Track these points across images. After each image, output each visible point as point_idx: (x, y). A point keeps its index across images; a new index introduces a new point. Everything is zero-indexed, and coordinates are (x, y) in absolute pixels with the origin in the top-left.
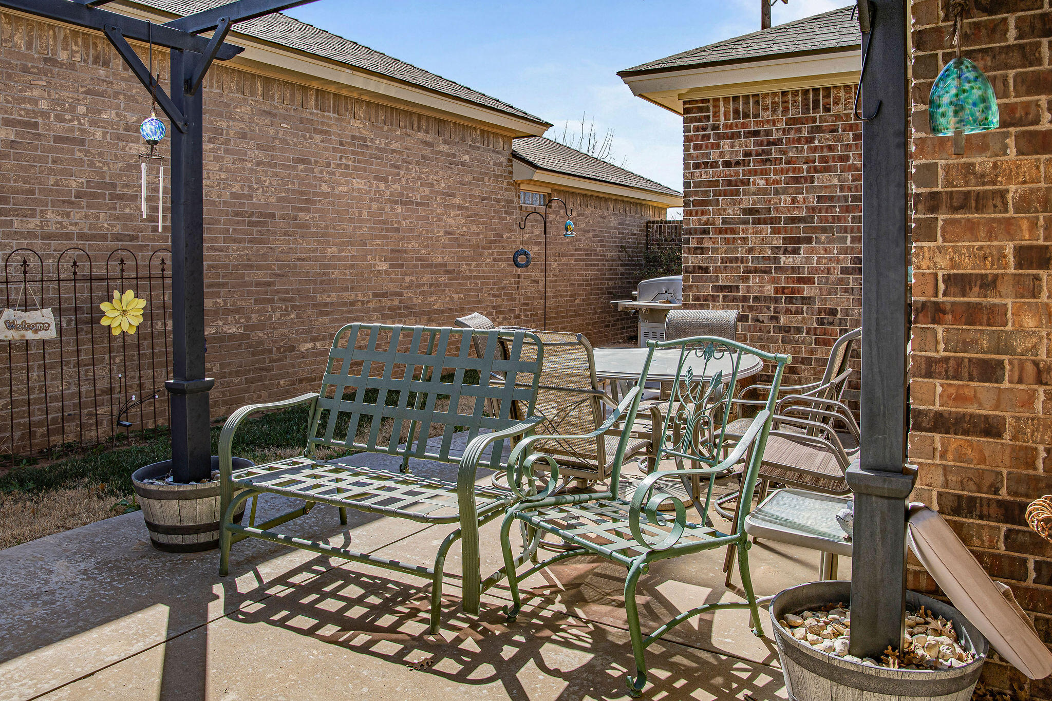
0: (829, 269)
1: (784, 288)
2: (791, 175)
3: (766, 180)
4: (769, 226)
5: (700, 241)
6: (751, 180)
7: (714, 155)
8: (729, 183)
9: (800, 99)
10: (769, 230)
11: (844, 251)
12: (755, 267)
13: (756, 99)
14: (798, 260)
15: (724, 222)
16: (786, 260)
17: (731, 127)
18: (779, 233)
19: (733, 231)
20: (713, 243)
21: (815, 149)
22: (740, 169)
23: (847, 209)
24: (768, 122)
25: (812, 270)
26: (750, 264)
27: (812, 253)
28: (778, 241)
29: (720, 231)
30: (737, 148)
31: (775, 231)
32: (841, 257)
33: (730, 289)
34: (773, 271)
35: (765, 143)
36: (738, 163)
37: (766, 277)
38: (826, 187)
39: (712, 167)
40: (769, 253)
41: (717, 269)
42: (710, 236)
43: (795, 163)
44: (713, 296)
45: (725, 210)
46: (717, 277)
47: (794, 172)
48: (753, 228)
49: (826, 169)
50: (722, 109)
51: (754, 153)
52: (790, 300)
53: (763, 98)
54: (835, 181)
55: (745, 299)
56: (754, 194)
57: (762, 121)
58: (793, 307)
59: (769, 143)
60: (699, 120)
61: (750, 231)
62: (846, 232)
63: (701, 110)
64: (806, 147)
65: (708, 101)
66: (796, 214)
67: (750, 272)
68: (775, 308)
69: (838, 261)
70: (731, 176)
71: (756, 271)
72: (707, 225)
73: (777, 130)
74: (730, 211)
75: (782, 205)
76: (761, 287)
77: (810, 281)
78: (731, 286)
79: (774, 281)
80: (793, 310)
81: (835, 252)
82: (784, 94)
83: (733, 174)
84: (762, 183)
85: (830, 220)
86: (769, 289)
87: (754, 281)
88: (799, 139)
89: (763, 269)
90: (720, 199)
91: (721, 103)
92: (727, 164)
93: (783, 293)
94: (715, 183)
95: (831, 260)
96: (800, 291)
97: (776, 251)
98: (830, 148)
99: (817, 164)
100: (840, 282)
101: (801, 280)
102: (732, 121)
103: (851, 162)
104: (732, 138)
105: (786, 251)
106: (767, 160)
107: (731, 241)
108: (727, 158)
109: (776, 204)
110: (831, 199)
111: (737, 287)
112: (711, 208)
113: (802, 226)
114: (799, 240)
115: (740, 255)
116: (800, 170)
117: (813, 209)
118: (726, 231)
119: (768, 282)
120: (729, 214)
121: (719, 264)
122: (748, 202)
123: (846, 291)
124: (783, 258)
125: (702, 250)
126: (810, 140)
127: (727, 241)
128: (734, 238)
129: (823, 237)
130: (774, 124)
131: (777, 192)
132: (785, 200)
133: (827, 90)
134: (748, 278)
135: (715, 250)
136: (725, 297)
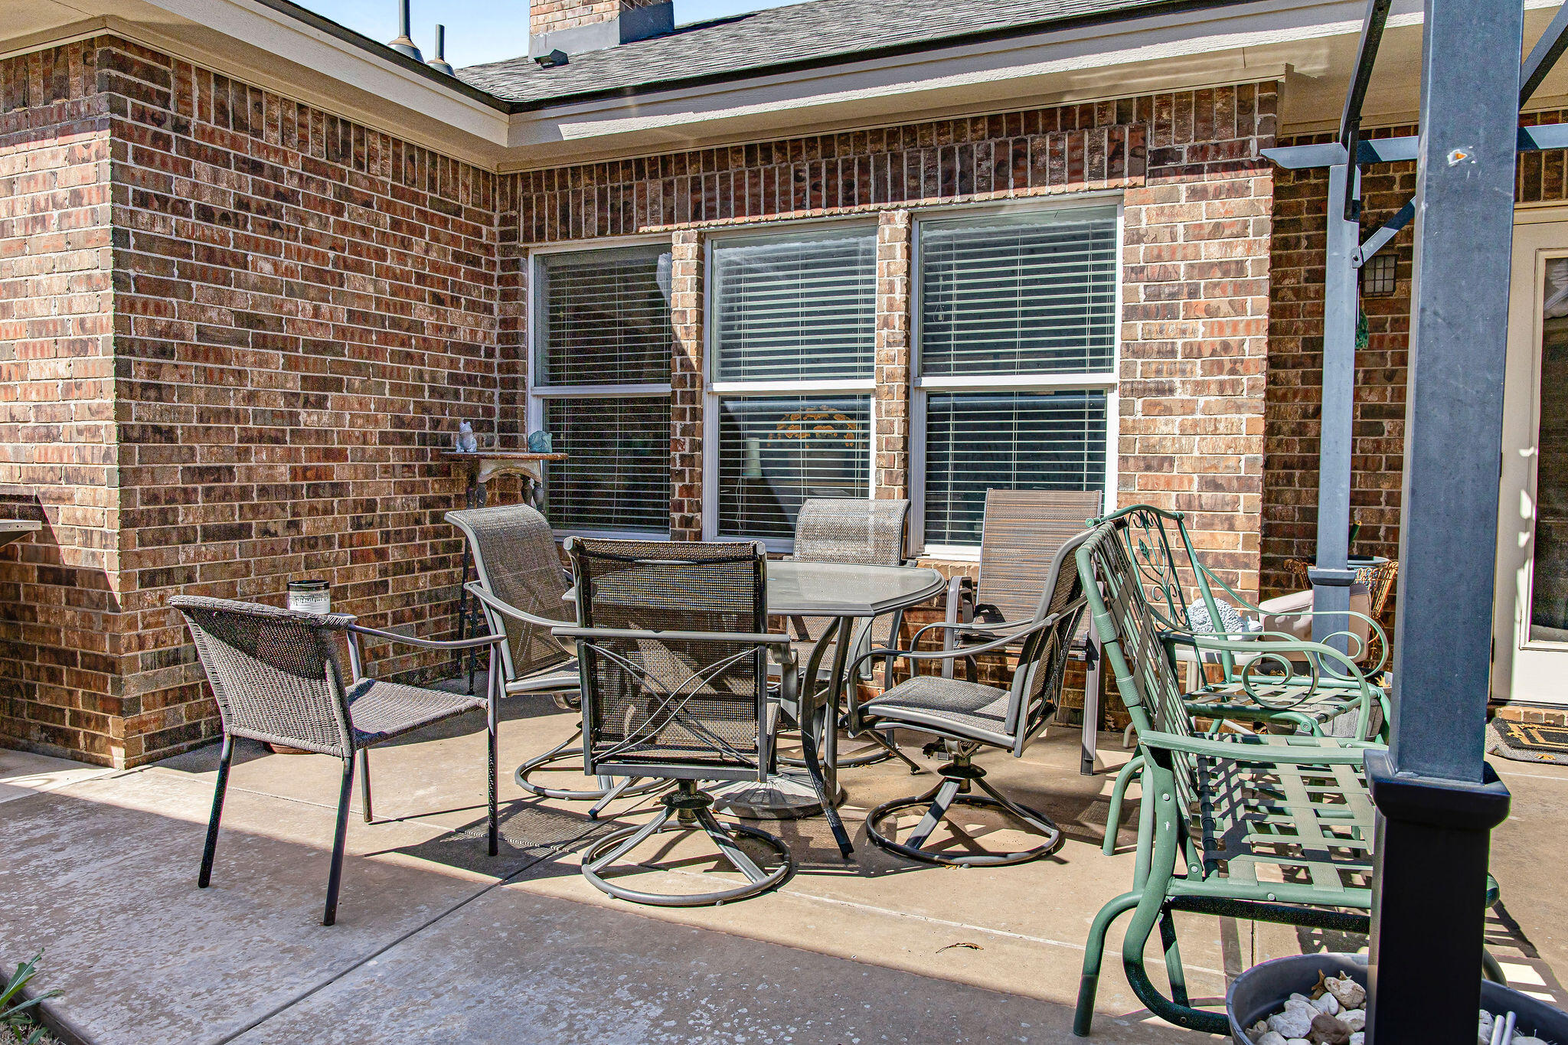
0: (365, 435)
1: (305, 469)
2: (311, 264)
3: (275, 265)
4: (280, 353)
5: (154, 371)
6: (250, 258)
7: (180, 188)
8: (210, 255)
9: (324, 128)
10: (282, 361)
11: (383, 406)
12: (260, 431)
13: (258, 99)
14: (325, 419)
15: (201, 333)
16: (308, 418)
17: (211, 136)
18: (296, 368)
19: (220, 356)
20: (182, 377)
21: (344, 227)
22: (231, 232)
23: (385, 339)
24: (277, 151)
25: (346, 437)
26: (251, 425)
27: (342, 408)
28: (294, 386)
29: (195, 353)
30: (223, 186)
31: (291, 364)
32: (380, 415)
33: (216, 473)
34: (288, 438)
35: (272, 191)
36: (225, 218)
37: (279, 450)
38: (359, 296)
39: (175, 211)
40: (281, 405)
41: (190, 433)
42: (175, 362)
43: (318, 243)
44: (185, 490)
45: (203, 309)
46: (192, 449)
47: (316, 260)
48: (255, 354)
49: (359, 267)
50: (196, 94)
51: (253, 205)
52: (314, 491)
53: (269, 102)
54: (371, 289)
55: (244, 493)
56: (255, 288)
57: (266, 147)
58: (319, 502)
59: (280, 195)
60: (147, 96)
61: (250, 359)
62: (384, 376)
63: (150, 73)
64: (332, 218)
65: (165, 60)
66: (320, 336)
67: (250, 440)
68: (294, 505)
69: (376, 422)
70: (214, 241)
71: (261, 438)
72: (167, 335)
73: (291, 173)
74: (214, 314)
75: (300, 317)
76: (270, 468)
77: (339, 455)
78: (218, 469)
79: (291, 455)
80: (320, 507)
81: (372, 406)
82: (302, 108)
83: (216, 237)
84: (268, 268)
85: (366, 354)
86: (283, 473)
87: (259, 455)
88: (323, 201)
89: (273, 434)
90: (194, 284)
91: (194, 78)
92: (206, 214)
93: (305, 478)
94: (180, 248)
95: (367, 418)
96: (328, 473)
97: (293, 400)
98: (365, 233)
99: (346, 254)
100: (380, 455)
101: (330, 455)
102: (212, 125)
103: (388, 263)
104: (214, 161)
105: (306, 403)
106: (276, 226)
107: (216, 376)
108: (206, 201)
109: (290, 313)
110: (364, 317)
111: (230, 469)
112: (174, 300)
113: (329, 358)
114: (325, 384)
115: (232, 405)
116: (322, 258)
117: (342, 332)
118: (206, 355)
119: (282, 459)
120: (210, 320)
121: (195, 424)
122: (245, 301)
123: (386, 470)
124: (303, 417)
125: (160, 392)
126: (338, 211)
127: (208, 375)
128: (222, 371)
129: (357, 381)
130: (285, 161)
131: (291, 292)
132: (304, 309)
133: (360, 129)
134: (247, 450)
135: (185, 393)
136: (208, 492)
